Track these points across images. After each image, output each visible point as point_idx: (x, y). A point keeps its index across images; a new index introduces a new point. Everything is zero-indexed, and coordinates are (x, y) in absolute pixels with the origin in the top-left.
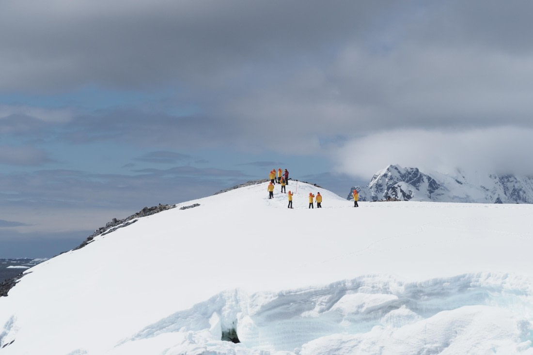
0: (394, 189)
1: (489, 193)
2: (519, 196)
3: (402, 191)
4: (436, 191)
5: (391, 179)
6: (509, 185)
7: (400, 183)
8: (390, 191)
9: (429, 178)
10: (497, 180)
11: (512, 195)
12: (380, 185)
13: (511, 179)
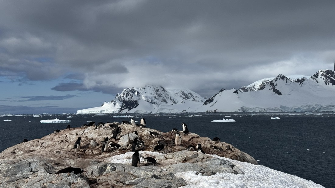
0: (128, 94)
1: (153, 95)
2: (160, 95)
3: (130, 95)
4: (139, 95)
5: (127, 91)
6: (158, 93)
7: (130, 93)
8: (127, 95)
9: (137, 91)
10: (155, 91)
11: (158, 95)
12: (124, 93)
13: (158, 91)
